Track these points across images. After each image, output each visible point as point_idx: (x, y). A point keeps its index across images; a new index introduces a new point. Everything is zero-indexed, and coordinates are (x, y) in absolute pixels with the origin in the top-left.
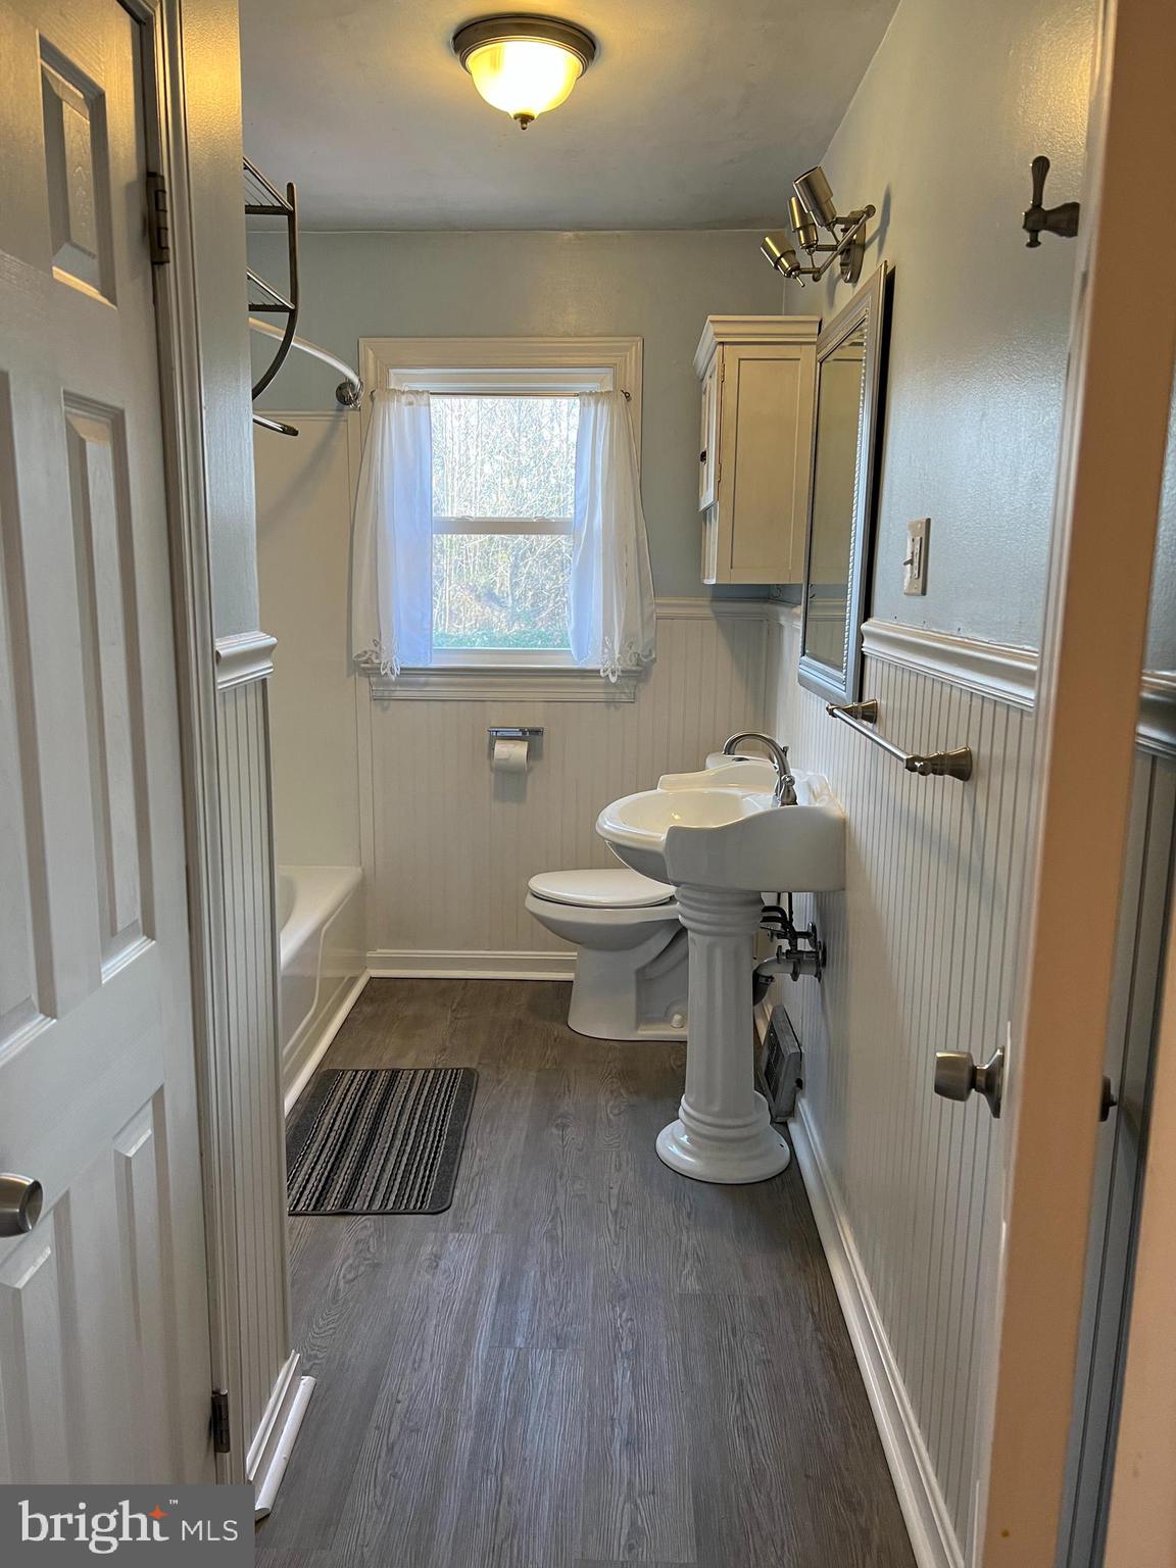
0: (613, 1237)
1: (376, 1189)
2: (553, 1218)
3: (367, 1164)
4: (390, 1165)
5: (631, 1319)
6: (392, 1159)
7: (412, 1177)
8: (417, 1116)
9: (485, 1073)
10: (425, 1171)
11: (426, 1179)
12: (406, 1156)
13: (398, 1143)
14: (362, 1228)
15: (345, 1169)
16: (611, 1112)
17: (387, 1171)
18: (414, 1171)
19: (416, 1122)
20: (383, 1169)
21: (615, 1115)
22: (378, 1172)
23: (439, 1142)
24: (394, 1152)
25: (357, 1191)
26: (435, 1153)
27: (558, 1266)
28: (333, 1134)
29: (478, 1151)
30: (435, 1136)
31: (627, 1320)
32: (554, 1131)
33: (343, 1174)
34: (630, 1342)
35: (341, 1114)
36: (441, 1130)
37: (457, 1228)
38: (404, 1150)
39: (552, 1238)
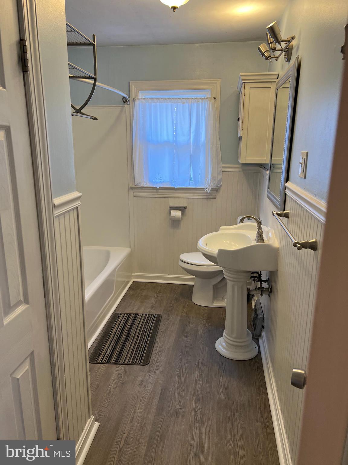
0: (198, 378)
1: (127, 356)
2: (180, 370)
3: (125, 347)
4: (132, 347)
5: (201, 409)
6: (133, 346)
7: (138, 352)
8: (142, 330)
9: (164, 316)
10: (142, 350)
11: (142, 353)
12: (137, 344)
13: (135, 340)
14: (120, 369)
15: (118, 348)
16: (202, 332)
17: (131, 349)
18: (139, 350)
19: (141, 332)
20: (129, 349)
21: (204, 333)
22: (128, 349)
23: (147, 340)
24: (134, 343)
25: (121, 356)
26: (146, 344)
27: (180, 387)
28: (116, 336)
29: (159, 344)
30: (147, 338)
31: (200, 408)
32: (184, 338)
33: (117, 350)
34: (200, 417)
35: (119, 329)
36: (148, 336)
37: (150, 371)
38: (137, 342)
39: (179, 377)
